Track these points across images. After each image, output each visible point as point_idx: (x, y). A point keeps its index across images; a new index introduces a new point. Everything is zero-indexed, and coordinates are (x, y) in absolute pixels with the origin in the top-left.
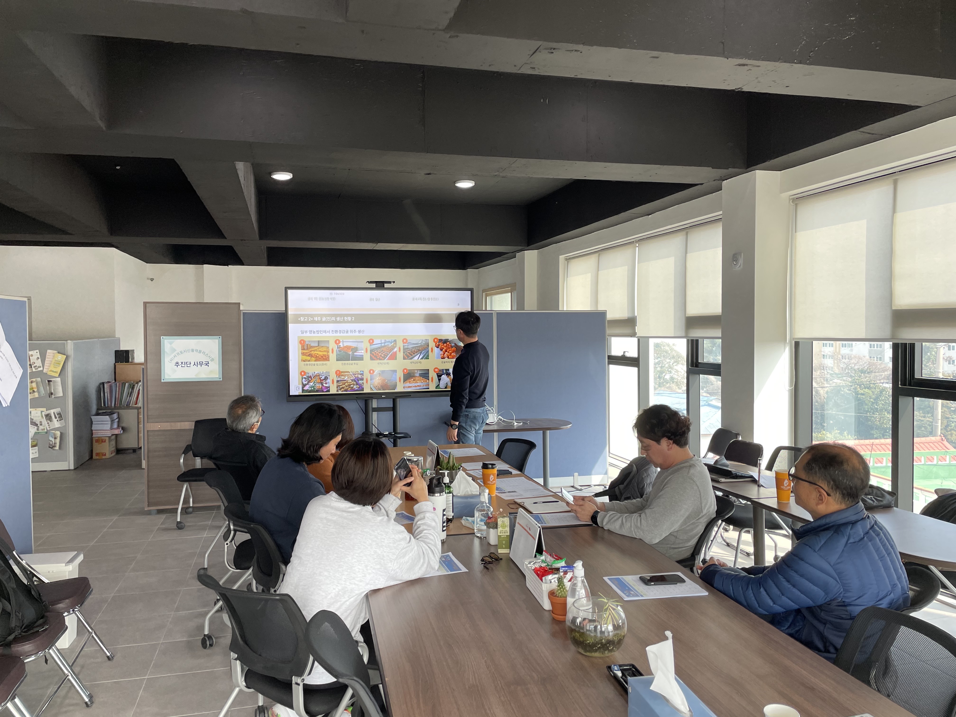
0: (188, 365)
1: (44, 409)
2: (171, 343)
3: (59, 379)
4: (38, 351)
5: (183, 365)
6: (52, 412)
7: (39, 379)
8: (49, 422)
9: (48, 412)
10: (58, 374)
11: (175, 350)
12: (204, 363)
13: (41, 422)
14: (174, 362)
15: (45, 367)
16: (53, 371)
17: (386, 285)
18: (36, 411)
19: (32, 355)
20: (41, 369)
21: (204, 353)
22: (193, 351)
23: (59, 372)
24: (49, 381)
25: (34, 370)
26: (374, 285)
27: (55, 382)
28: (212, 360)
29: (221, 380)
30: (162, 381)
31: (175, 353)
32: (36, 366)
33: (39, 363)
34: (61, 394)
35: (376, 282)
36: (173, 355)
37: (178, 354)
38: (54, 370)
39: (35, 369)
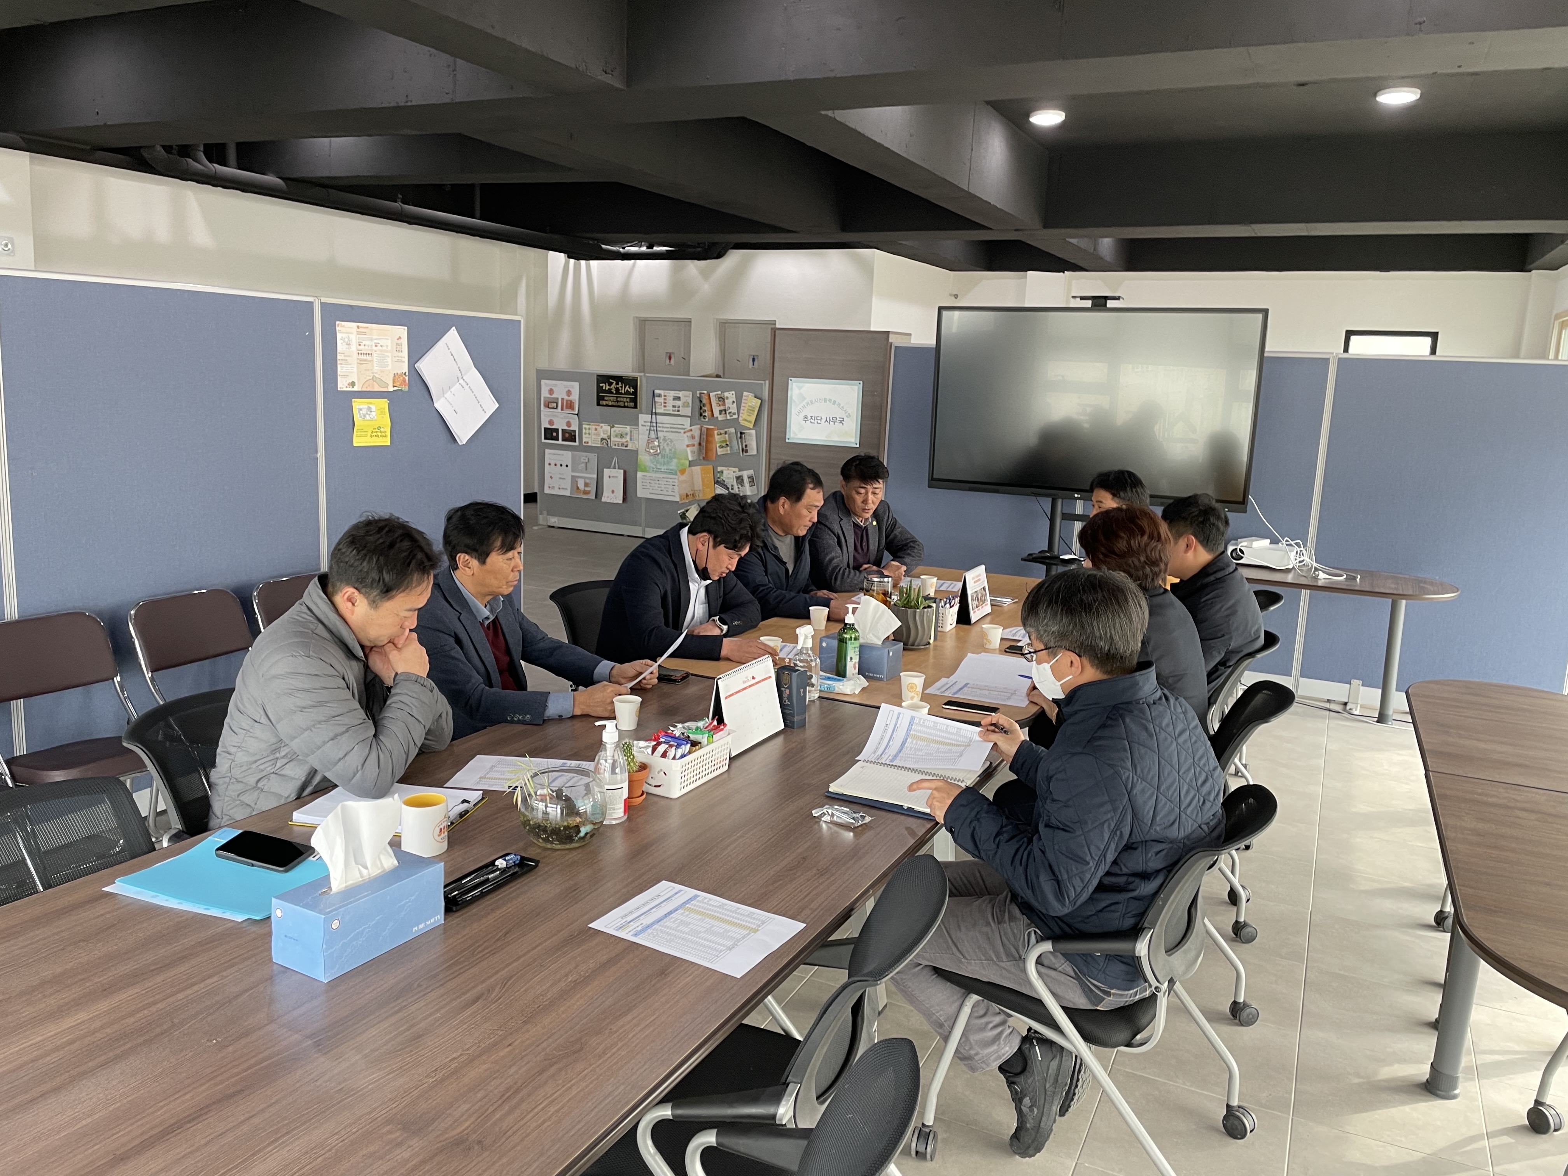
0: (819, 421)
1: (737, 470)
2: (800, 388)
3: (753, 432)
4: (734, 392)
5: (813, 421)
6: (746, 474)
7: (732, 430)
8: (740, 486)
9: (739, 474)
10: (752, 425)
11: (805, 399)
12: (838, 419)
13: (732, 486)
14: (802, 415)
15: (741, 415)
16: (746, 420)
17: (1110, 304)
18: (728, 471)
19: (727, 398)
20: (736, 416)
21: (839, 404)
22: (825, 401)
23: (753, 422)
24: (741, 433)
25: (728, 417)
26: (1088, 304)
27: (750, 435)
28: (849, 416)
29: (858, 446)
30: (787, 441)
31: (804, 403)
32: (730, 413)
33: (734, 408)
34: (755, 452)
35: (1093, 298)
36: (802, 405)
37: (808, 404)
38: (748, 418)
39: (731, 416)
